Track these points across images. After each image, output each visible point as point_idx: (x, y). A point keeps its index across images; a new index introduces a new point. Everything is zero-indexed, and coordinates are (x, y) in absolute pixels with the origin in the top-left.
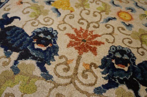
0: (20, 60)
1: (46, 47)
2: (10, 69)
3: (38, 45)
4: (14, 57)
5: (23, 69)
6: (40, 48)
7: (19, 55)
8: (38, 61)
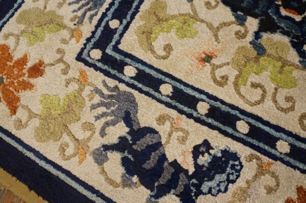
0: (263, 33)
1: (301, 15)
2: (250, 45)
3: (287, 11)
4: (252, 25)
5: (271, 49)
6: (290, 16)
7: (259, 23)
8: (293, 38)
